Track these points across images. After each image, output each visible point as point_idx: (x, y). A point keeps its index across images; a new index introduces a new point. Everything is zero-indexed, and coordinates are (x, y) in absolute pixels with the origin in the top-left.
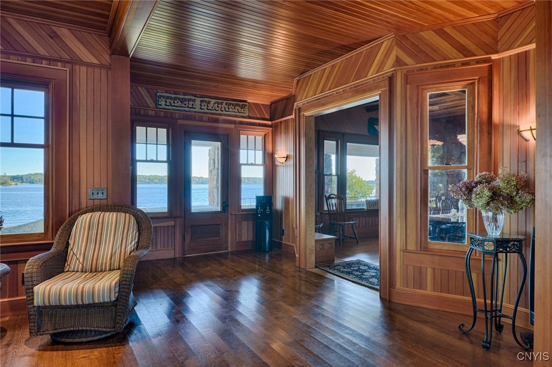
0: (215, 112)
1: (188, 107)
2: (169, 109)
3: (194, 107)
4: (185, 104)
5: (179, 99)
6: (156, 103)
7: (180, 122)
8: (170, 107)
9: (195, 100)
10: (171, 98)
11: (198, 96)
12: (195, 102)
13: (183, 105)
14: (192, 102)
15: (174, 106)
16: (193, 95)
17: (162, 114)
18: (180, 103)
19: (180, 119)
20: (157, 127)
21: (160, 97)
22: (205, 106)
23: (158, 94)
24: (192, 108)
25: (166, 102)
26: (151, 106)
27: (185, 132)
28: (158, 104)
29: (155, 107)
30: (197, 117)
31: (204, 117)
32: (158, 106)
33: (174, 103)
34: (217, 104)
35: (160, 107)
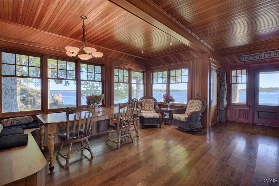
0: (274, 57)
1: (257, 58)
2: (246, 61)
3: (260, 57)
4: (255, 57)
5: (252, 56)
6: (240, 60)
7: (252, 65)
8: (247, 60)
9: (261, 54)
10: (247, 56)
11: (264, 51)
12: (261, 55)
13: (254, 58)
14: (259, 56)
15: (249, 59)
16: (260, 52)
17: (243, 64)
18: (252, 57)
19: (252, 64)
20: (241, 69)
21: (242, 57)
22: (267, 55)
23: (241, 56)
24: (259, 58)
25: (245, 58)
26: (238, 61)
27: (255, 69)
28: (241, 60)
29: (240, 61)
30: (263, 61)
31: (267, 61)
32: (241, 61)
33: (249, 58)
34: (276, 53)
35: (242, 61)
